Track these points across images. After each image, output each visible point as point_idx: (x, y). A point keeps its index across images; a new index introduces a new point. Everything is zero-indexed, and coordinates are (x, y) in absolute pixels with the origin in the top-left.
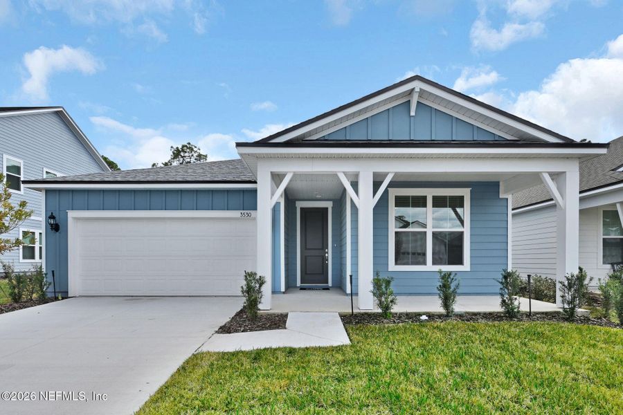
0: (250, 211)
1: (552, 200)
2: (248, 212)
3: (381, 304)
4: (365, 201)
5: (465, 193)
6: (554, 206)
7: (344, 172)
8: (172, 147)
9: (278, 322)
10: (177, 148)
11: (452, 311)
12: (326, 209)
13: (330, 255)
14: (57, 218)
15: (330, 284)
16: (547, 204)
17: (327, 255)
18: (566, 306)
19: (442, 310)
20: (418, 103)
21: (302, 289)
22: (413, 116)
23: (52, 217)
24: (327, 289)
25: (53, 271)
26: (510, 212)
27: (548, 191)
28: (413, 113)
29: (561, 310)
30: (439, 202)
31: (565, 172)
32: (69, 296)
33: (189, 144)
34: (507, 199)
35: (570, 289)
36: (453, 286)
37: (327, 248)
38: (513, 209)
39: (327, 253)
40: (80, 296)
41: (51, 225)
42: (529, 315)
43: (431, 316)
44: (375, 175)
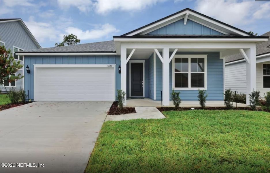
0: (112, 64)
1: (244, 59)
2: (111, 65)
3: (175, 104)
4: (166, 60)
5: (205, 57)
6: (245, 62)
7: (157, 48)
8: (64, 36)
9: (132, 110)
10: (67, 36)
11: (204, 106)
12: (142, 64)
13: (144, 84)
14: (29, 68)
15: (144, 96)
16: (241, 61)
17: (142, 83)
18: (252, 104)
19: (200, 106)
20: (188, 19)
21: (132, 98)
22: (185, 25)
23: (28, 67)
24: (143, 98)
25: (28, 90)
26: (225, 64)
27: (242, 55)
28: (185, 24)
29: (249, 106)
30: (193, 60)
31: (250, 48)
32: (34, 100)
33: (72, 34)
34: (223, 59)
35: (253, 98)
36: (204, 96)
37: (143, 80)
38: (226, 63)
39: (143, 82)
40: (39, 101)
41: (27, 70)
42: (236, 108)
43: (196, 108)
44: (170, 49)
